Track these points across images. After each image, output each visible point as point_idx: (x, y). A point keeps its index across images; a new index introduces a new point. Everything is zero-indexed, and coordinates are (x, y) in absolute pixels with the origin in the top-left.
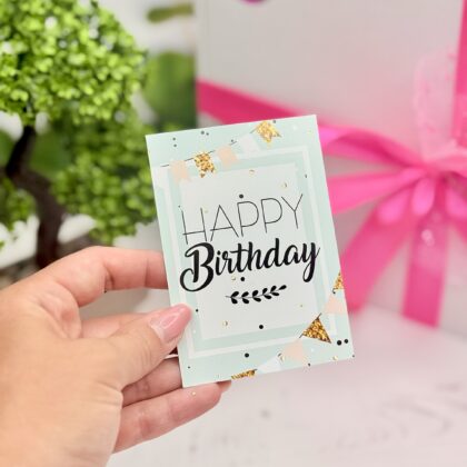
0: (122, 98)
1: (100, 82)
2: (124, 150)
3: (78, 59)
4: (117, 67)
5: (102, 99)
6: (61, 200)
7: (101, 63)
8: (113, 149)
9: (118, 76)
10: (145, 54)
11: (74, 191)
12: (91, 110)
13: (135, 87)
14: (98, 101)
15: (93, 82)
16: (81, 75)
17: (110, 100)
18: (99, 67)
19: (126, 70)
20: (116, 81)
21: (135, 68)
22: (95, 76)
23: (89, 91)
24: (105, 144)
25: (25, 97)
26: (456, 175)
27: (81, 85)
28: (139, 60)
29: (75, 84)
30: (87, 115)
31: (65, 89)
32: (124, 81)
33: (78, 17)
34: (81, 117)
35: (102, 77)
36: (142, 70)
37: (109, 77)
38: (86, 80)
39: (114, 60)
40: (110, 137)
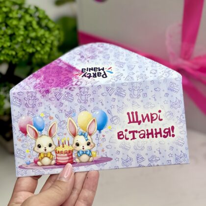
3: (33, 35)
9: (49, 41)
12: (40, 56)
14: (42, 52)
15: (40, 45)
16: (35, 43)
17: (47, 51)
18: (42, 38)
25: (14, 53)
28: (57, 32)
29: (33, 46)
31: (29, 49)
33: (31, 16)
37: (46, 42)
38: (37, 45)
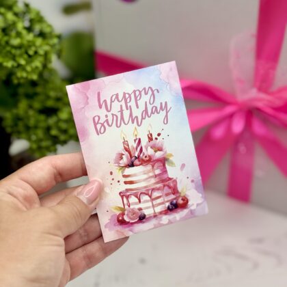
0: (45, 66)
1: (30, 56)
2: (48, 97)
3: (16, 42)
4: (41, 46)
5: (32, 67)
6: (9, 130)
7: (31, 44)
8: (41, 97)
9: (41, 52)
10: (59, 37)
11: (16, 125)
12: (24, 75)
13: (54, 58)
14: (29, 68)
15: (26, 56)
16: (18, 52)
17: (37, 68)
18: (30, 46)
19: (46, 48)
20: (41, 55)
21: (53, 46)
22: (27, 53)
23: (23, 62)
24: (36, 94)
26: (258, 110)
27: (18, 59)
28: (55, 41)
29: (14, 58)
30: (22, 78)
31: (7, 62)
32: (46, 54)
33: (16, 14)
34: (18, 78)
35: (31, 52)
36: (58, 47)
37: (36, 53)
38: (21, 56)
39: (39, 41)
40: (39, 89)
